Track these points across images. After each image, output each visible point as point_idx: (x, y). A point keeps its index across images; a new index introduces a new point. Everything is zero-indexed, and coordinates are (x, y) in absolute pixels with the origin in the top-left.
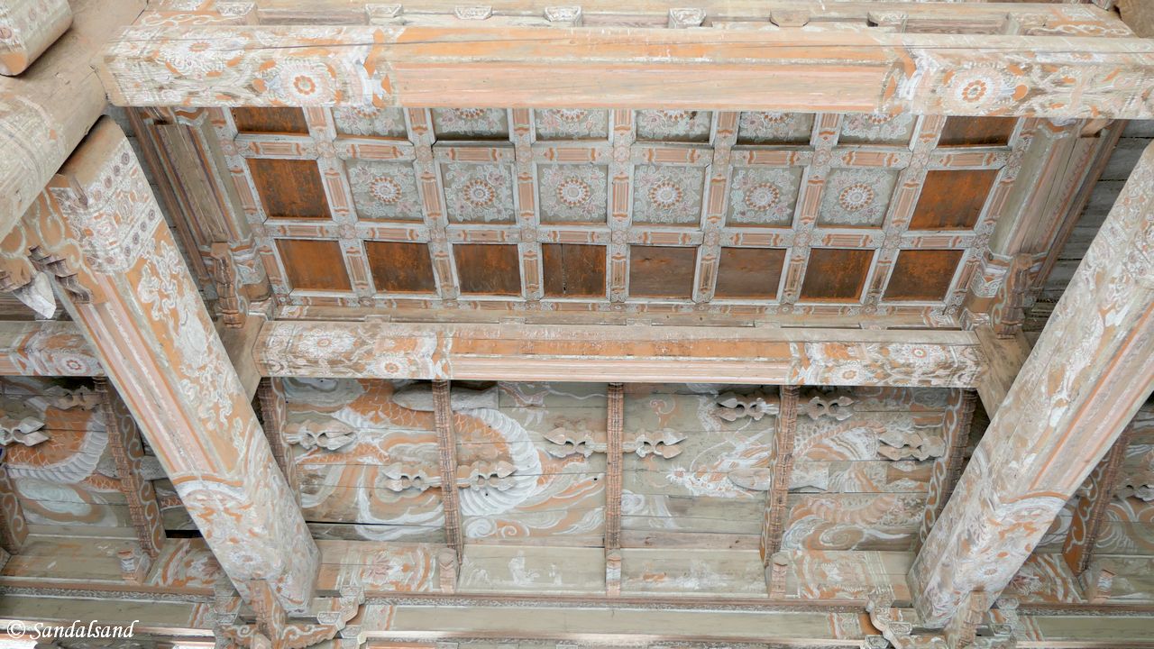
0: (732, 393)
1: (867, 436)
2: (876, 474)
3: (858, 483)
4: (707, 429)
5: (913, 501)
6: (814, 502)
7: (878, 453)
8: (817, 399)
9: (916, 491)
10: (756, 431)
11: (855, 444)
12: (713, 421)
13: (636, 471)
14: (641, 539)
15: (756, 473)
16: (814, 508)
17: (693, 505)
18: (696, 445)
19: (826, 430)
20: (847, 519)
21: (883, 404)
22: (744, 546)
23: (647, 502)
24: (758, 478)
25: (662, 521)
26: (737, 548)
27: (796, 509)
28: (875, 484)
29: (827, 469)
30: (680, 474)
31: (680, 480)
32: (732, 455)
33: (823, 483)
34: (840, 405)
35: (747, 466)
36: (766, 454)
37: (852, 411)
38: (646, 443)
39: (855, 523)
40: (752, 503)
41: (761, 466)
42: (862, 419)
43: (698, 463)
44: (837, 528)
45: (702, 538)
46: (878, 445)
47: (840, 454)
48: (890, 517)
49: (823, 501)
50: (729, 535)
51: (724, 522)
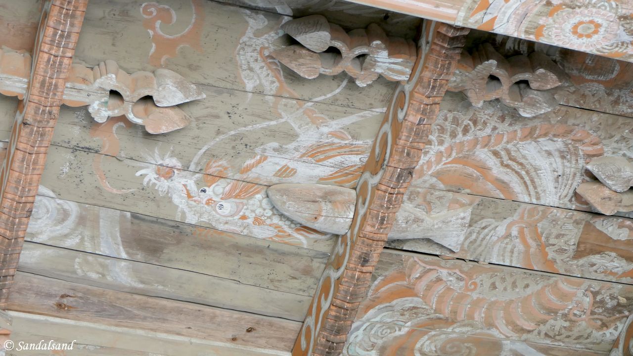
0: (323, 20)
1: (563, 157)
2: (558, 236)
3: (521, 247)
4: (250, 86)
5: (612, 297)
6: (426, 272)
7: (576, 194)
8: (491, 65)
9: (624, 280)
10: (349, 108)
11: (536, 169)
12: (265, 71)
13: (75, 149)
14: (49, 296)
15: (327, 197)
16: (421, 286)
17: (179, 242)
18: (217, 117)
19: (488, 131)
20: (479, 316)
21: (612, 98)
22: (262, 341)
23: (82, 220)
24: (329, 206)
25: (102, 265)
26: (245, 342)
27: (386, 282)
28: (551, 255)
29: (470, 210)
30: (167, 173)
31: (164, 185)
32: (286, 151)
33: (454, 239)
34: (534, 85)
35: (311, 178)
36: (355, 160)
37: (552, 101)
38: (114, 93)
39: (491, 325)
40: (301, 256)
41: (340, 184)
42: (564, 122)
43: (212, 155)
44: (455, 331)
45: (180, 312)
46: (578, 179)
47: (502, 185)
48: (560, 323)
49: (444, 273)
50: (236, 315)
51: (233, 285)
